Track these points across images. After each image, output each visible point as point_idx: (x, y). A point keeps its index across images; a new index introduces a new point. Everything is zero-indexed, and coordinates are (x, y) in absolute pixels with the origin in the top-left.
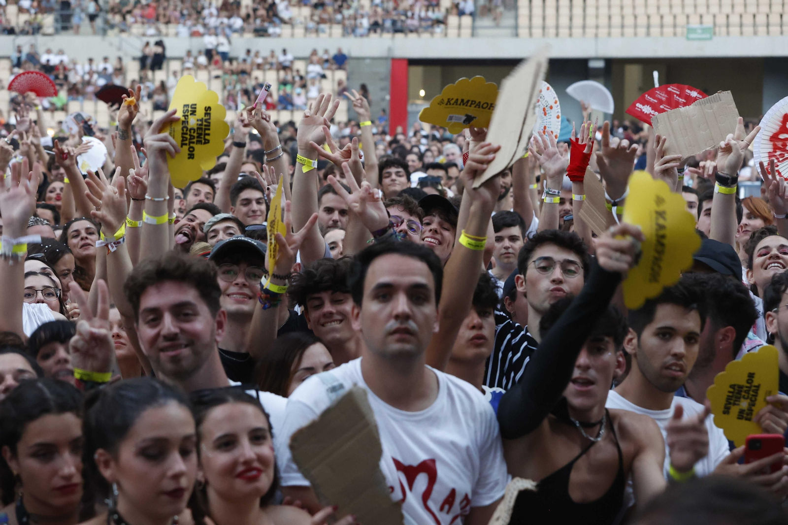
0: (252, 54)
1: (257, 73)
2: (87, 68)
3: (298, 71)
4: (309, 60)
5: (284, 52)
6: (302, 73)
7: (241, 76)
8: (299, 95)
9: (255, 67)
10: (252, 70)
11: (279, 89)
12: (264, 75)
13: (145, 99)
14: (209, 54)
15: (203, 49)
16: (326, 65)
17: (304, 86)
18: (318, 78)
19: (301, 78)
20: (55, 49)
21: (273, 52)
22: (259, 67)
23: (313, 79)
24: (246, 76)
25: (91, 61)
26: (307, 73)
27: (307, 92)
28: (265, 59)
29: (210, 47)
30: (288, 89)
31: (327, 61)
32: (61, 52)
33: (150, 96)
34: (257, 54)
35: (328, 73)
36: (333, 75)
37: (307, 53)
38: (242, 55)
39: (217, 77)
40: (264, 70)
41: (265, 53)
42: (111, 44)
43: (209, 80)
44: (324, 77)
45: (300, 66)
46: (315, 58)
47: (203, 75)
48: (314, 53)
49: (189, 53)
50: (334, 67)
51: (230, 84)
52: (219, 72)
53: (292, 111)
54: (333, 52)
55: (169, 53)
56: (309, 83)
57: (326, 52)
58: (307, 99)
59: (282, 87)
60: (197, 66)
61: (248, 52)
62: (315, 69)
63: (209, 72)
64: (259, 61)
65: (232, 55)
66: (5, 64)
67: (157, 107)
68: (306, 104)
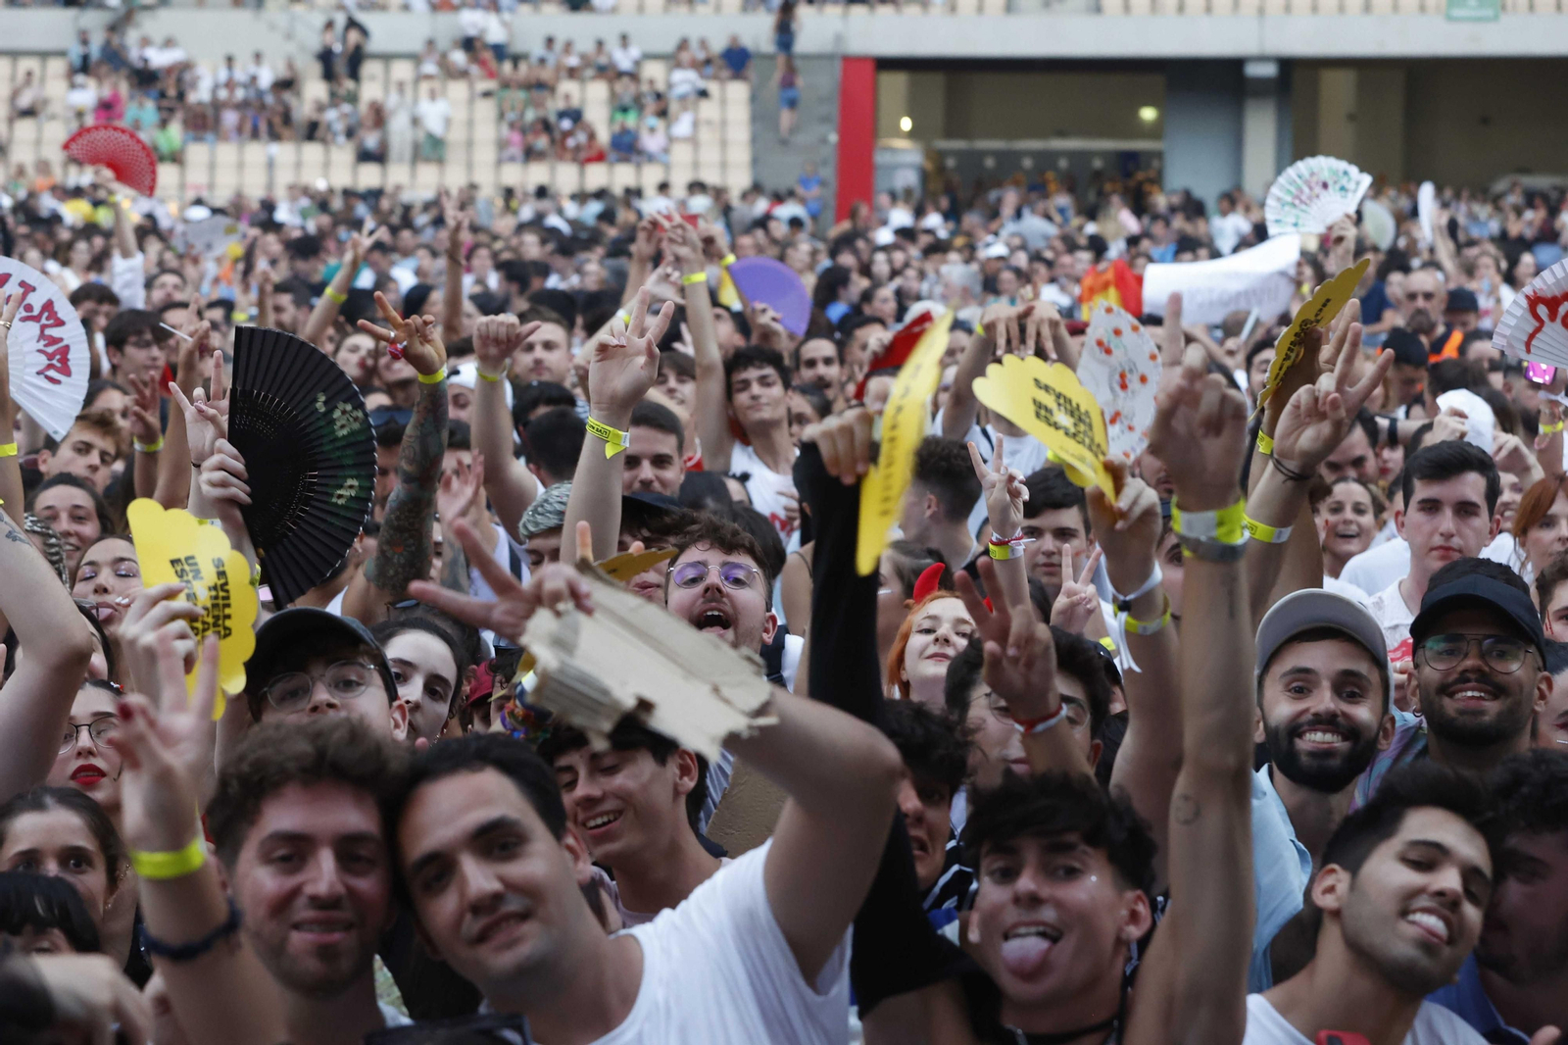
0: (558, 46)
1: (568, 87)
2: (223, 75)
3: (651, 82)
4: (673, 59)
5: (624, 41)
6: (661, 86)
8: (652, 130)
9: (563, 74)
10: (558, 79)
11: (611, 120)
12: (583, 91)
13: (341, 139)
14: (469, 44)
15: (459, 35)
16: (710, 70)
17: (663, 113)
18: (692, 97)
19: (659, 96)
20: (158, 38)
21: (600, 44)
22: (572, 73)
23: (683, 98)
24: (545, 93)
25: (230, 61)
26: (670, 86)
27: (668, 127)
28: (583, 57)
29: (472, 32)
30: (631, 120)
31: (708, 62)
32: (169, 43)
33: (350, 133)
34: (568, 47)
35: (713, 87)
36: (723, 91)
37: (668, 46)
38: (537, 49)
39: (487, 94)
40: (582, 80)
41: (585, 45)
42: (272, 27)
43: (471, 101)
44: (703, 94)
45: (654, 71)
46: (685, 56)
47: (458, 89)
48: (683, 45)
49: (431, 43)
50: (725, 73)
51: (513, 109)
52: (490, 85)
53: (639, 166)
55: (376, 43)
56: (674, 107)
57: (703, 44)
58: (671, 139)
59: (619, 117)
60: (451, 73)
61: (550, 42)
62: (685, 80)
63: (471, 86)
64: (573, 61)
66: (57, 66)
67: (365, 156)
68: (666, 151)
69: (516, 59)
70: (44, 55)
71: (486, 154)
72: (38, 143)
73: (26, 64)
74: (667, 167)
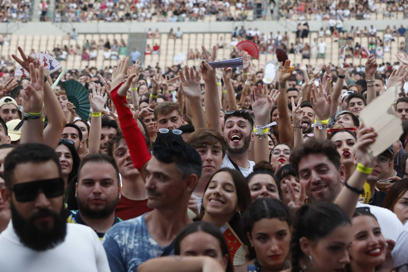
0: (355, 29)
1: (357, 40)
2: (269, 37)
3: (379, 37)
4: (385, 32)
5: (372, 27)
6: (381, 38)
7: (348, 40)
8: (379, 50)
9: (356, 35)
10: (354, 37)
12: (361, 40)
13: (298, 53)
14: (332, 29)
15: (329, 27)
16: (394, 34)
17: (382, 45)
18: (390, 41)
19: (381, 41)
20: (253, 28)
21: (366, 28)
22: (358, 35)
23: (387, 41)
24: (351, 40)
25: (271, 33)
26: (384, 38)
27: (384, 48)
28: (361, 31)
29: (332, 25)
30: (374, 47)
31: (395, 32)
32: (256, 29)
33: (301, 51)
34: (357, 29)
35: (395, 38)
36: (398, 39)
37: (384, 28)
38: (349, 29)
39: (336, 41)
40: (361, 37)
41: (362, 28)
42: (281, 25)
43: (332, 43)
44: (393, 40)
45: (380, 35)
46: (388, 31)
47: (329, 40)
48: (388, 27)
49: (322, 29)
50: (398, 35)
51: (343, 45)
52: (335, 39)
54: (398, 27)
55: (311, 29)
56: (385, 44)
57: (395, 27)
58: (384, 52)
59: (370, 46)
60: (326, 36)
61: (352, 27)
62: (388, 36)
63: (332, 39)
64: (358, 32)
65: (344, 29)
66: (229, 36)
67: (305, 57)
68: (383, 55)
69: (344, 32)
70: (225, 33)
71: (335, 56)
72: (223, 54)
73: (221, 35)
74: (383, 59)
